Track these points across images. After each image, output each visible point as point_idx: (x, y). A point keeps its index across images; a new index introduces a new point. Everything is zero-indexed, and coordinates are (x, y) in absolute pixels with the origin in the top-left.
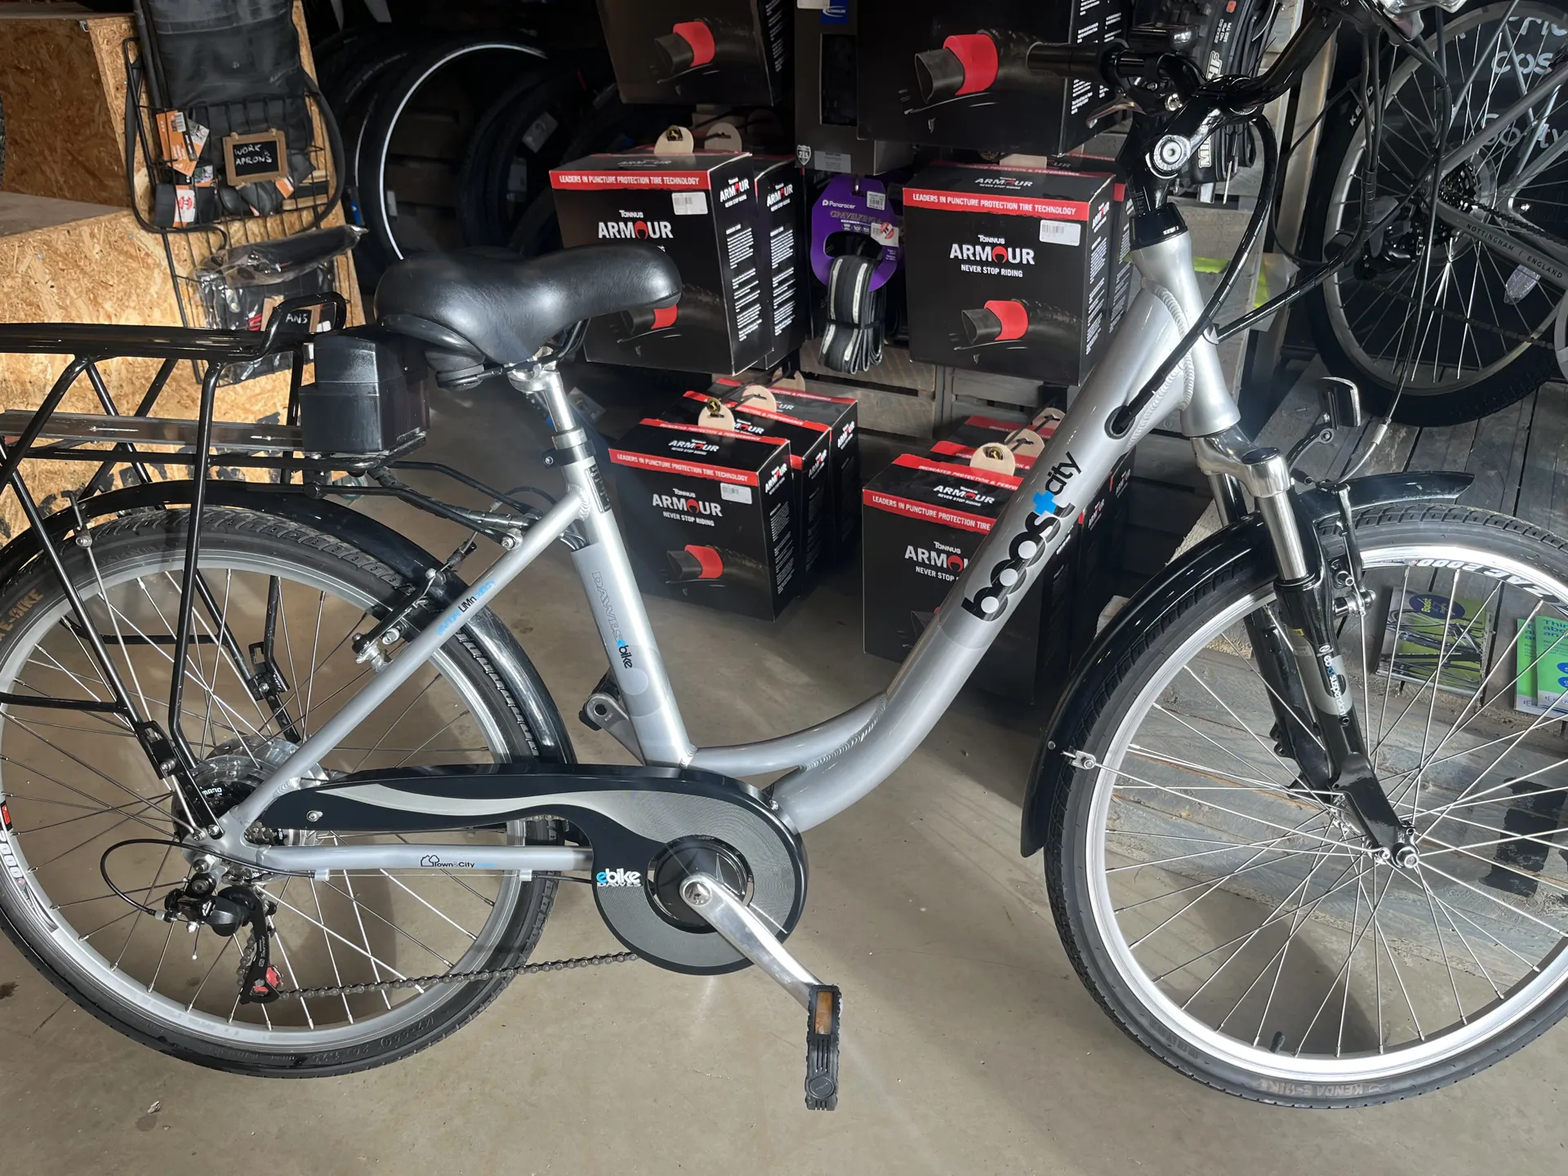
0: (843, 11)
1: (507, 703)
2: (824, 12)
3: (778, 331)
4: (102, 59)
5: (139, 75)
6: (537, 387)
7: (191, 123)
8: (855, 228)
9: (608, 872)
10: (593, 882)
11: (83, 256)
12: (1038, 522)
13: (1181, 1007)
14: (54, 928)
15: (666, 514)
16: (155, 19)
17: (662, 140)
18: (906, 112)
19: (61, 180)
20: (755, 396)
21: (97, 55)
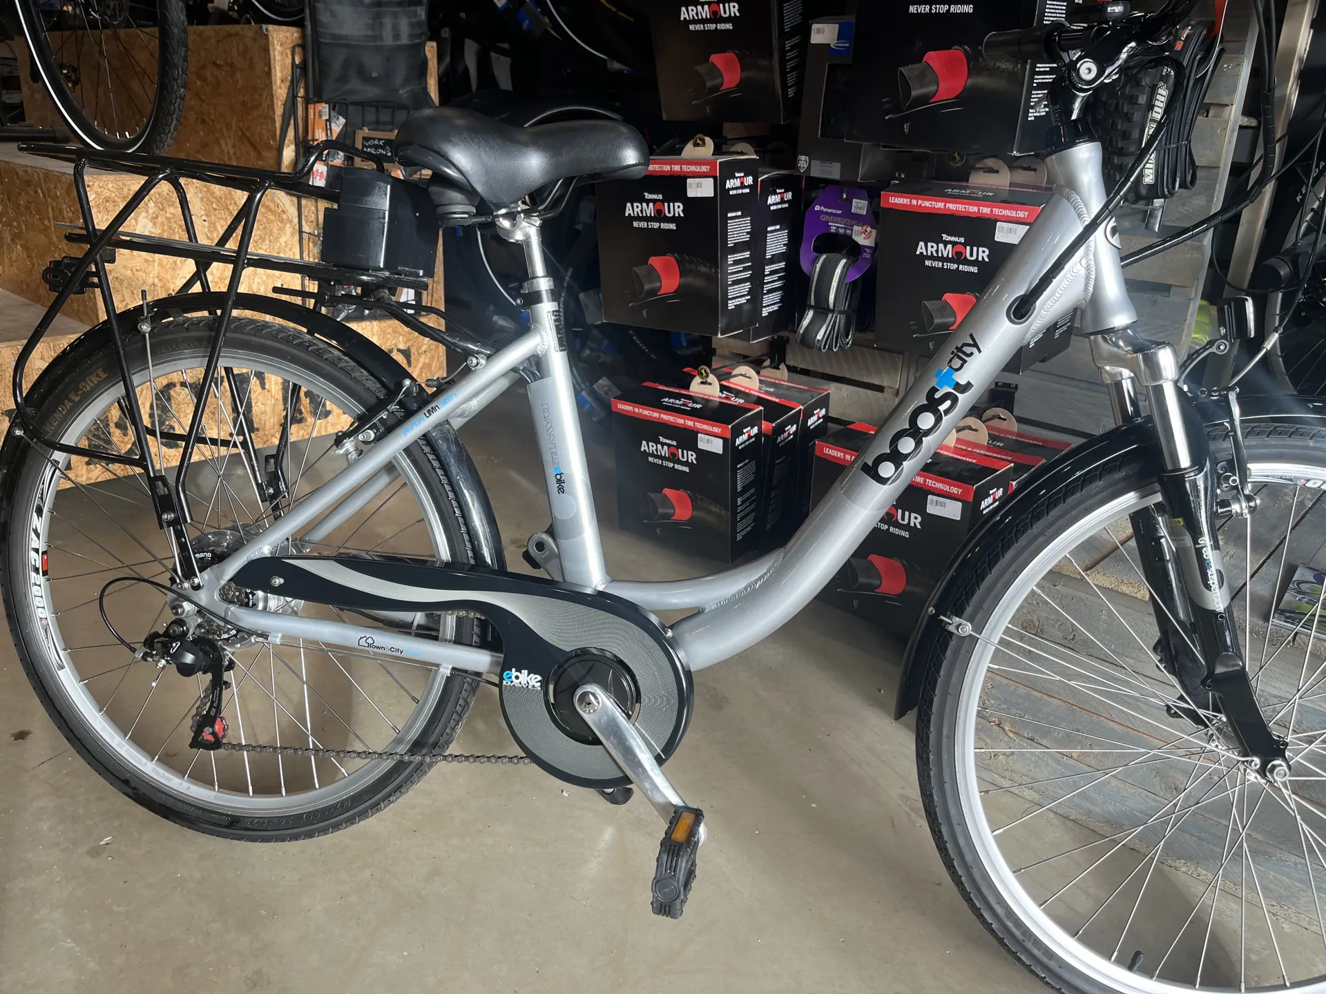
0: (847, 45)
1: (455, 513)
2: (832, 46)
3: (765, 313)
4: (274, 56)
5: (301, 75)
6: (518, 236)
7: (333, 113)
8: (840, 230)
9: (514, 673)
10: (499, 685)
11: (233, 202)
12: (937, 396)
13: (1040, 906)
14: (62, 667)
15: (651, 459)
16: (319, 29)
17: (689, 146)
18: (887, 118)
19: (232, 151)
20: (742, 375)
21: (271, 53)
